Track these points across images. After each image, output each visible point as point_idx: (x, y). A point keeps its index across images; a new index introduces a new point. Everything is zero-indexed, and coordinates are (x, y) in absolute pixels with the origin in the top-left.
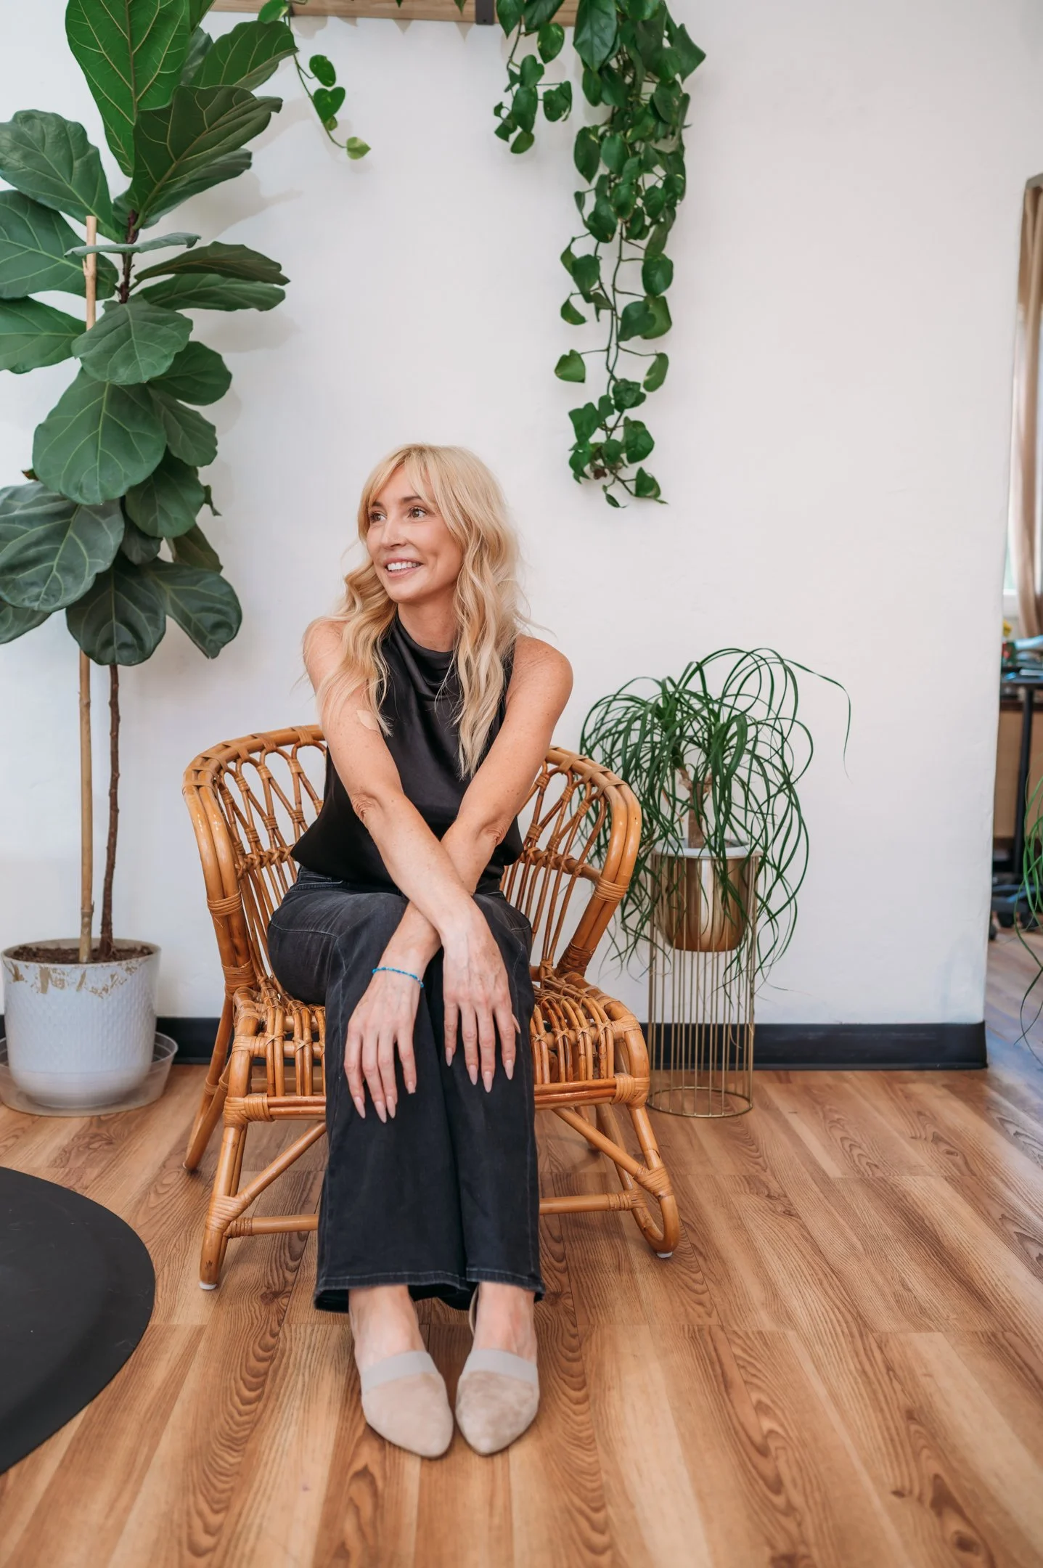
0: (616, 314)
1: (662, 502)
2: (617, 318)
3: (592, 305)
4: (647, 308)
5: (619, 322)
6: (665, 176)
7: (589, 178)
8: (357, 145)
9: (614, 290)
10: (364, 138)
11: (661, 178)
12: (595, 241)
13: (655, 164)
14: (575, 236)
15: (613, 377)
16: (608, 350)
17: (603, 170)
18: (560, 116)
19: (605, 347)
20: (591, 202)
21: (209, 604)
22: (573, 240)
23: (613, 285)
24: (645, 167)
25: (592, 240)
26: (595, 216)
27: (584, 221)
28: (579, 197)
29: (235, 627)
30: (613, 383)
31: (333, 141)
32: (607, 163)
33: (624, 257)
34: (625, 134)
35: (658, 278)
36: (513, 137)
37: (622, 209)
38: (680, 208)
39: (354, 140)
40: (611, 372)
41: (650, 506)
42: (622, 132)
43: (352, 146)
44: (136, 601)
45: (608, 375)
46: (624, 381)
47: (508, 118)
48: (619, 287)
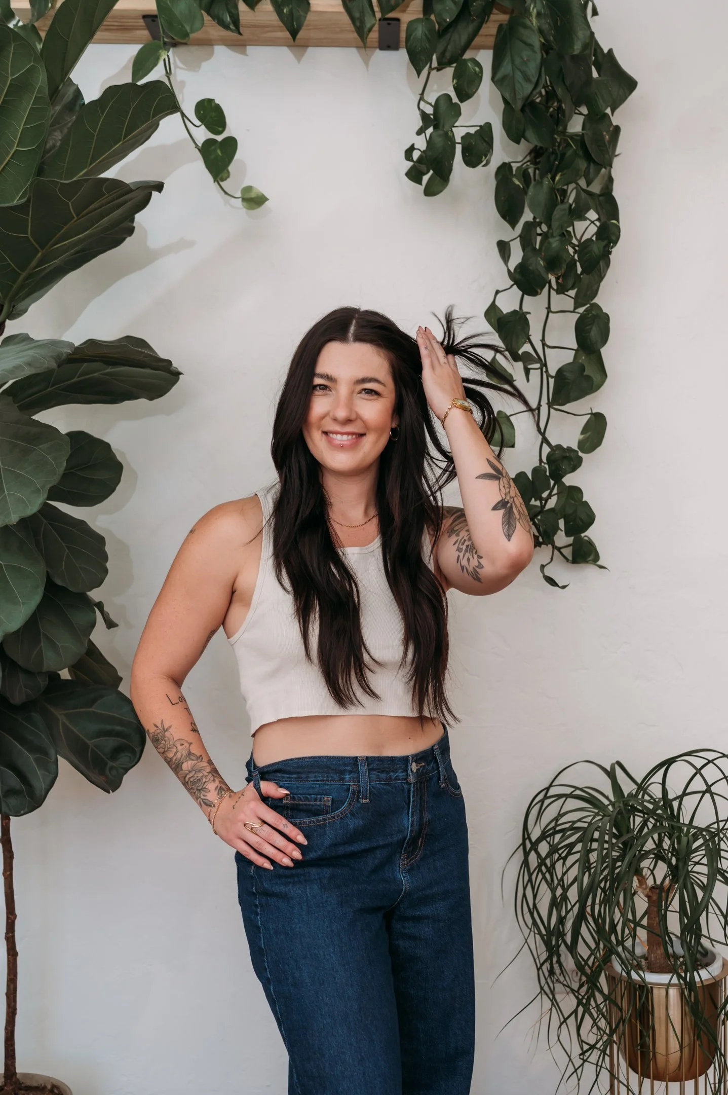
0: (547, 371)
1: (601, 567)
2: (548, 376)
3: (520, 365)
4: (583, 369)
5: (552, 381)
6: (598, 220)
7: (513, 224)
8: (253, 195)
9: (544, 345)
10: (261, 187)
11: (593, 222)
12: (521, 293)
13: (588, 210)
14: (500, 288)
15: (545, 440)
16: (538, 408)
17: (527, 216)
18: (482, 162)
20: (517, 256)
21: (108, 727)
22: (497, 292)
23: (543, 340)
24: (578, 213)
25: (516, 292)
26: (521, 267)
27: (509, 271)
28: (503, 248)
29: (138, 750)
30: (546, 450)
31: (226, 193)
32: (532, 211)
33: (553, 309)
34: (553, 179)
35: (594, 333)
36: (426, 178)
37: (552, 264)
38: (617, 253)
39: (248, 189)
40: (543, 434)
41: (588, 572)
42: (549, 176)
43: (247, 196)
44: (23, 741)
45: (539, 438)
46: (559, 447)
47: (420, 160)
48: (549, 342)
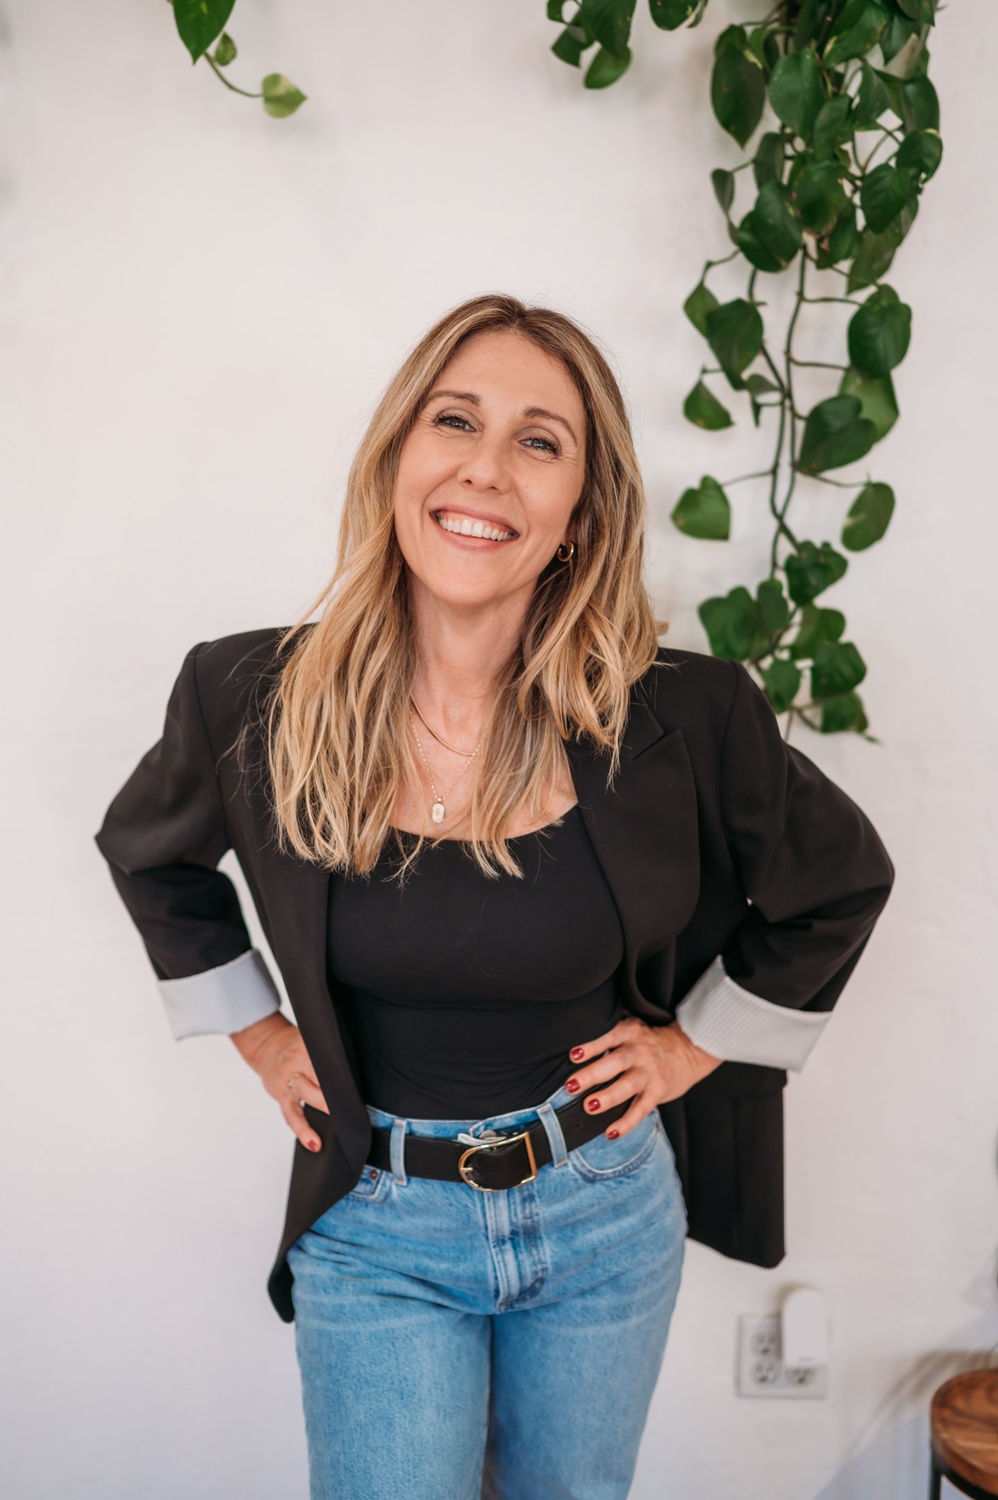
0: (792, 408)
1: (871, 740)
2: (795, 415)
3: (745, 396)
4: (858, 407)
5: (801, 426)
6: (902, 128)
7: (742, 136)
8: (280, 90)
9: (789, 360)
10: (294, 78)
11: (890, 133)
12: (749, 267)
13: (881, 111)
14: (714, 258)
15: (783, 529)
16: (774, 471)
17: (771, 122)
18: (685, 18)
19: (768, 465)
20: (747, 194)
22: (709, 265)
23: (788, 352)
24: (864, 117)
25: (743, 265)
26: (754, 221)
27: (731, 226)
28: (723, 182)
30: (785, 547)
31: (231, 87)
32: (779, 112)
33: (809, 294)
34: (821, 49)
35: (883, 341)
36: (588, 55)
37: (812, 214)
38: (932, 194)
39: (273, 80)
40: (780, 518)
42: (814, 44)
43: (272, 92)
45: (773, 524)
46: (810, 544)
47: (577, 22)
48: (797, 354)
